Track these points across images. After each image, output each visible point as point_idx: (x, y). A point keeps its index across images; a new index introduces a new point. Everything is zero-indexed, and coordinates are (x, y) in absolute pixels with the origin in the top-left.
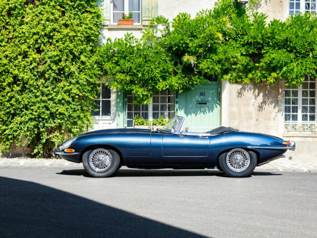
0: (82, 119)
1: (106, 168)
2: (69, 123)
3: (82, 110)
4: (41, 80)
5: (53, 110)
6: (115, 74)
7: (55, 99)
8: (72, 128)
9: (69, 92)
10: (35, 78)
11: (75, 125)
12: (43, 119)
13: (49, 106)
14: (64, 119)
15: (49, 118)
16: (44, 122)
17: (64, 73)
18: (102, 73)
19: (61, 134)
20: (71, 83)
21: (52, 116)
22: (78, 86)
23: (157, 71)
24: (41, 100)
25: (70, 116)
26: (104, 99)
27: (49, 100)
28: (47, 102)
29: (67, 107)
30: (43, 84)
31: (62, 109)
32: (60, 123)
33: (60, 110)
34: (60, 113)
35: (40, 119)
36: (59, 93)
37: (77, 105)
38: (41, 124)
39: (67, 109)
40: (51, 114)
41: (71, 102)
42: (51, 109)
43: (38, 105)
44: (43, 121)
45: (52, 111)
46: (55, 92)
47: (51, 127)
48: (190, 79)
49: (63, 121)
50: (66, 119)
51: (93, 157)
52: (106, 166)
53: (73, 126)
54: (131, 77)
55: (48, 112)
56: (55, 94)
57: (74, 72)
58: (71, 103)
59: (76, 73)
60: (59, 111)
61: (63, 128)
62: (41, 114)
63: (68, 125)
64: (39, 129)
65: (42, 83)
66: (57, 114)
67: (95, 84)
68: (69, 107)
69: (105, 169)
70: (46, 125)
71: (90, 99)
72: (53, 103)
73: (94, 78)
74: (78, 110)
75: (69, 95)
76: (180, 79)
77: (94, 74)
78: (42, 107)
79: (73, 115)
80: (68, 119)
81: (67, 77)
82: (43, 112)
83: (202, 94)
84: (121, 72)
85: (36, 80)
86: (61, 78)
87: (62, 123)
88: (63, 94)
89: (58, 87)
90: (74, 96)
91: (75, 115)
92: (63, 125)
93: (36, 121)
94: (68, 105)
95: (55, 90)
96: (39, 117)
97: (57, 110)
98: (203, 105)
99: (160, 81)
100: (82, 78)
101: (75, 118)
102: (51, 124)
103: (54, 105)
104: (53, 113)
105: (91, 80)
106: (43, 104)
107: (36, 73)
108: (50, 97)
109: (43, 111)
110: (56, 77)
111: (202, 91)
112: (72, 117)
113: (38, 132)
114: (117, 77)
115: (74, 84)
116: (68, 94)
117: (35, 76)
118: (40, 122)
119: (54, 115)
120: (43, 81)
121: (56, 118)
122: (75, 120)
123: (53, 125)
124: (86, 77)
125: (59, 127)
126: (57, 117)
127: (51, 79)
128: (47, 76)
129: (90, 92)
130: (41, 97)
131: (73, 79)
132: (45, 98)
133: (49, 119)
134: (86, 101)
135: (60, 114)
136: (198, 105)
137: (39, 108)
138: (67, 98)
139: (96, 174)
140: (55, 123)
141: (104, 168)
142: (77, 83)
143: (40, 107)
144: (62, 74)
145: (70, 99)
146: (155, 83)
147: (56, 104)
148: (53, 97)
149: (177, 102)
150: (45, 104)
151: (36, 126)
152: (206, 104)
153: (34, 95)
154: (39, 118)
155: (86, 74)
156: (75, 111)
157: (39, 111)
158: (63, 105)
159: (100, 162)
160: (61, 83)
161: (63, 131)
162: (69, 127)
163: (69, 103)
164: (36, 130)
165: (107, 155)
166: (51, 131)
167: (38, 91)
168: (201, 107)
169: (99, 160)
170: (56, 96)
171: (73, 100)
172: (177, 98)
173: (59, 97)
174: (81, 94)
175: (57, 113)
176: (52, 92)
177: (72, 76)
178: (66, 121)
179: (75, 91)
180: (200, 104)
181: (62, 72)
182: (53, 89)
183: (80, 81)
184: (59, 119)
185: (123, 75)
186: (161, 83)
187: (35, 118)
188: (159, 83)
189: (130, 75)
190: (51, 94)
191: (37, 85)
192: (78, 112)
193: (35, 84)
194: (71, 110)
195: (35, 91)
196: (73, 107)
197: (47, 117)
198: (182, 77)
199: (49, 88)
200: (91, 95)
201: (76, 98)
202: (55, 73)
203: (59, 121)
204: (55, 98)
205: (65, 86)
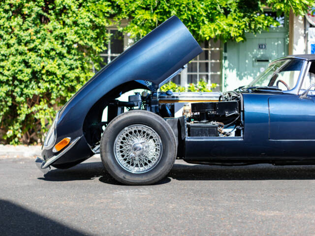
0: (83, 82)
1: (150, 165)
2: (63, 88)
3: (83, 68)
4: (16, 19)
5: (38, 68)
6: (133, 12)
7: (40, 49)
8: (67, 96)
9: (62, 38)
10: (7, 16)
11: (71, 92)
12: (21, 81)
13: (30, 61)
14: (54, 82)
15: (30, 80)
16: (23, 86)
17: (53, 8)
18: (113, 12)
19: (50, 105)
20: (64, 24)
21: (36, 76)
22: (76, 28)
23: (202, 6)
24: (17, 50)
25: (64, 77)
26: (114, 55)
27: (30, 50)
28: (26, 54)
29: (60, 62)
30: (20, 26)
31: (51, 65)
32: (48, 89)
33: (48, 68)
34: (47, 71)
35: (16, 83)
36: (46, 40)
37: (76, 60)
38: (18, 90)
39: (59, 65)
40: (34, 73)
41: (66, 55)
42: (33, 65)
43: (12, 58)
44: (21, 84)
45: (35, 69)
46: (40, 38)
47: (34, 95)
48: (252, 20)
49: (53, 85)
50: (58, 82)
51: (122, 143)
52: (150, 162)
53: (69, 94)
54: (159, 17)
55: (29, 71)
56: (40, 40)
57: (70, 7)
58: (65, 57)
59: (74, 8)
60: (46, 68)
61: (54, 96)
62: (17, 73)
63: (61, 92)
64: (13, 98)
65: (18, 24)
66: (43, 74)
67: (103, 26)
68: (63, 64)
69: (146, 168)
70: (26, 91)
71: (95, 52)
72: (37, 56)
73: (101, 17)
74: (77, 68)
75: (62, 44)
76: (234, 19)
77: (101, 11)
78: (19, 62)
79: (68, 75)
80: (60, 82)
81: (58, 14)
82: (20, 71)
83: (260, 47)
84: (143, 8)
85: (9, 19)
86: (49, 16)
87: (52, 88)
88: (53, 40)
89: (44, 30)
90: (71, 45)
91: (72, 75)
92: (52, 92)
93: (10, 85)
94: (61, 59)
95: (39, 35)
96: (15, 78)
97: (43, 67)
98: (264, 63)
99: (204, 23)
100: (83, 16)
101: (72, 81)
102: (34, 90)
103: (39, 58)
104: (37, 72)
105: (97, 20)
106: (19, 58)
107: (7, 7)
108: (32, 46)
109: (20, 68)
110: (41, 12)
111: (262, 42)
112: (68, 78)
113: (12, 104)
114: (136, 16)
115: (70, 26)
116: (60, 41)
117: (6, 11)
118: (16, 86)
119: (39, 76)
120: (19, 20)
121: (41, 81)
122: (73, 84)
123: (37, 92)
124: (89, 14)
125: (47, 95)
126: (42, 79)
127: (34, 15)
128: (26, 11)
129: (95, 40)
130: (16, 46)
131: (68, 17)
132: (22, 48)
133: (30, 82)
134: (88, 54)
135: (49, 73)
136: (257, 63)
137: (13, 63)
138: (59, 48)
139: (128, 178)
140: (39, 87)
141: (146, 164)
142: (75, 23)
143: (15, 62)
144: (50, 9)
145: (64, 51)
146: (196, 27)
147: (42, 57)
148: (36, 46)
149: (225, 58)
150: (24, 57)
151: (9, 94)
152: (268, 61)
153: (4, 43)
154: (13, 81)
155: (88, 11)
156: (71, 69)
157: (13, 68)
158: (53, 59)
159: (138, 153)
160: (49, 24)
161: (53, 102)
162: (63, 94)
163: (61, 56)
164: (9, 100)
165: (151, 137)
166: (33, 101)
167: (12, 37)
168: (259, 67)
169: (135, 149)
170: (40, 44)
171: (69, 52)
172: (226, 51)
173: (47, 46)
174: (81, 43)
175: (44, 72)
176: (34, 38)
177: (66, 13)
178: (58, 85)
179: (71, 36)
180: (258, 61)
181: (50, 7)
182: (37, 32)
183: (80, 21)
184: (46, 82)
185: (147, 12)
186: (206, 26)
187: (8, 80)
188: (203, 27)
189: (157, 13)
190: (34, 41)
191: (11, 27)
192: (77, 70)
193: (7, 25)
194: (65, 67)
195: (6, 36)
196: (69, 62)
197: (26, 79)
198: (239, 17)
199: (29, 31)
200: (97, 45)
201: (73, 49)
202: (39, 6)
203: (47, 85)
204: (39, 47)
205: (55, 29)
